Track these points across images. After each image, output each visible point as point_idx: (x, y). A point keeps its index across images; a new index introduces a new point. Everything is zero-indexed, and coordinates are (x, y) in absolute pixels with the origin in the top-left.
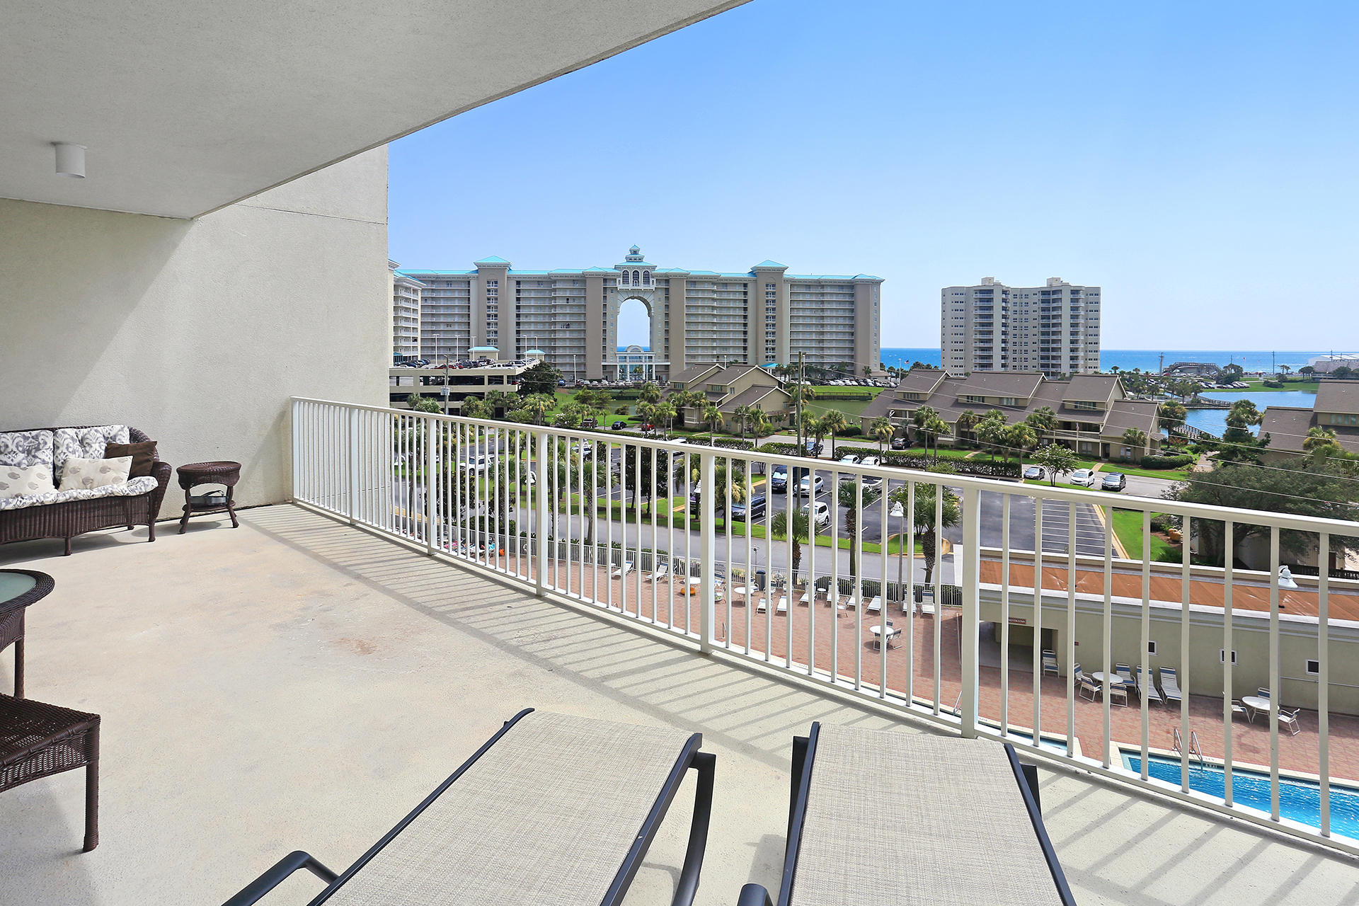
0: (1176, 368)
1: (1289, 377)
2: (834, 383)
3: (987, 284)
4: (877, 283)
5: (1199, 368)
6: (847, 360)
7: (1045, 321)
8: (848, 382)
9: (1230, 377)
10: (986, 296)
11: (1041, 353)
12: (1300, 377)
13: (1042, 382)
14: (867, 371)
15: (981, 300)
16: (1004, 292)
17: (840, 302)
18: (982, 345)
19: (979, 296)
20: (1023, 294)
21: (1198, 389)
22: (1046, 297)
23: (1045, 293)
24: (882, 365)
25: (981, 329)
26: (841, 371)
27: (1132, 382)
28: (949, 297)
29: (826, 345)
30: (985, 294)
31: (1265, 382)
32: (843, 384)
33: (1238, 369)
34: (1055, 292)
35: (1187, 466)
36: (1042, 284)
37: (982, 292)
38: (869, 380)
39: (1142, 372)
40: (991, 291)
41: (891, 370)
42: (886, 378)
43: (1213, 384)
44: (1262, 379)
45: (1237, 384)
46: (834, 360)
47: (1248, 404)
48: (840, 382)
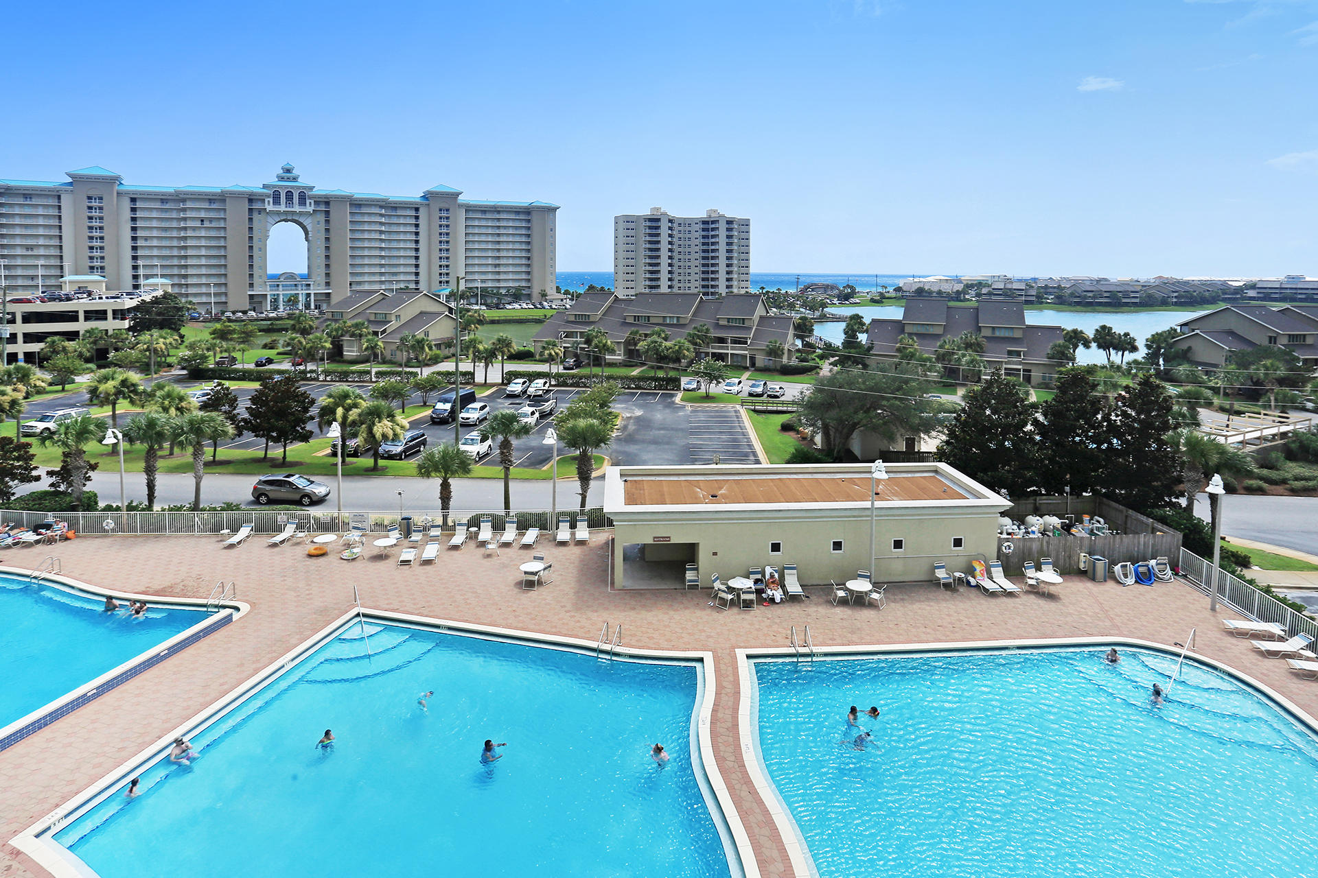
0: (809, 288)
1: (887, 295)
2: (511, 307)
3: (655, 213)
4: (552, 210)
5: (826, 288)
6: (524, 284)
7: (705, 247)
8: (524, 306)
9: (846, 296)
10: (654, 224)
11: (702, 276)
12: (893, 295)
13: (700, 302)
14: (544, 295)
15: (650, 228)
16: (670, 221)
17: (516, 228)
18: (651, 268)
19: (648, 224)
20: (686, 223)
21: (824, 305)
22: (706, 226)
23: (704, 222)
24: (558, 288)
25: (650, 254)
26: (517, 296)
27: (775, 300)
28: (622, 225)
29: (502, 269)
30: (653, 222)
31: (872, 299)
32: (519, 307)
33: (852, 288)
34: (713, 222)
35: (815, 372)
36: (703, 215)
37: (651, 220)
38: (545, 303)
39: (783, 292)
40: (658, 220)
41: (566, 293)
42: (562, 300)
43: (835, 301)
44: (869, 297)
45: (852, 300)
46: (511, 284)
47: (857, 315)
48: (516, 306)
